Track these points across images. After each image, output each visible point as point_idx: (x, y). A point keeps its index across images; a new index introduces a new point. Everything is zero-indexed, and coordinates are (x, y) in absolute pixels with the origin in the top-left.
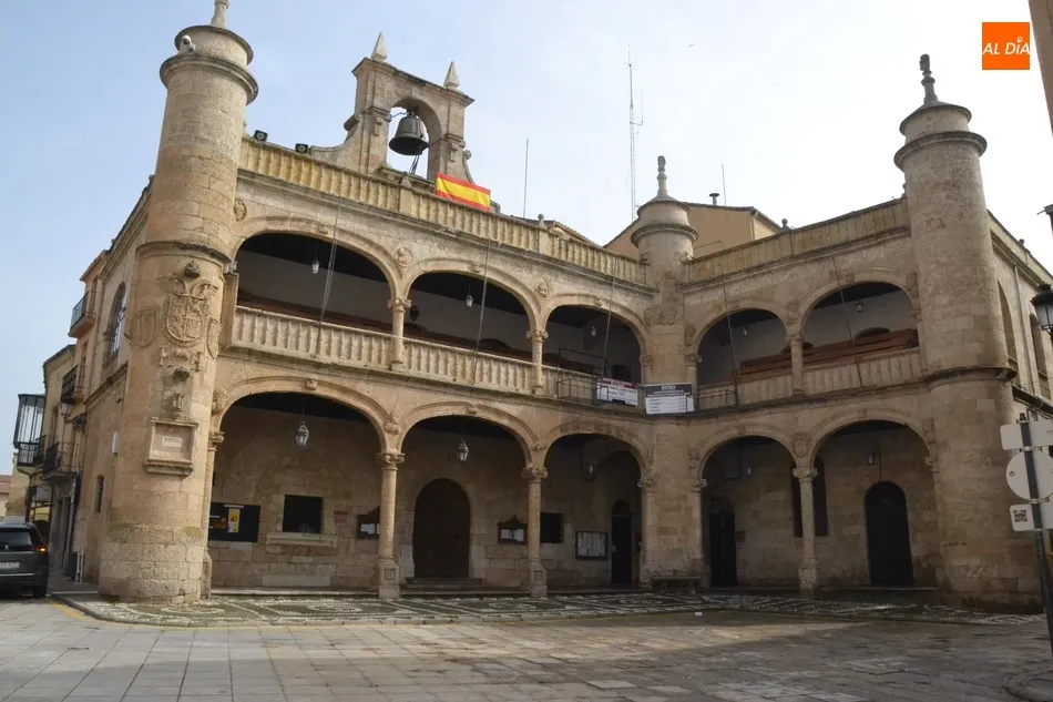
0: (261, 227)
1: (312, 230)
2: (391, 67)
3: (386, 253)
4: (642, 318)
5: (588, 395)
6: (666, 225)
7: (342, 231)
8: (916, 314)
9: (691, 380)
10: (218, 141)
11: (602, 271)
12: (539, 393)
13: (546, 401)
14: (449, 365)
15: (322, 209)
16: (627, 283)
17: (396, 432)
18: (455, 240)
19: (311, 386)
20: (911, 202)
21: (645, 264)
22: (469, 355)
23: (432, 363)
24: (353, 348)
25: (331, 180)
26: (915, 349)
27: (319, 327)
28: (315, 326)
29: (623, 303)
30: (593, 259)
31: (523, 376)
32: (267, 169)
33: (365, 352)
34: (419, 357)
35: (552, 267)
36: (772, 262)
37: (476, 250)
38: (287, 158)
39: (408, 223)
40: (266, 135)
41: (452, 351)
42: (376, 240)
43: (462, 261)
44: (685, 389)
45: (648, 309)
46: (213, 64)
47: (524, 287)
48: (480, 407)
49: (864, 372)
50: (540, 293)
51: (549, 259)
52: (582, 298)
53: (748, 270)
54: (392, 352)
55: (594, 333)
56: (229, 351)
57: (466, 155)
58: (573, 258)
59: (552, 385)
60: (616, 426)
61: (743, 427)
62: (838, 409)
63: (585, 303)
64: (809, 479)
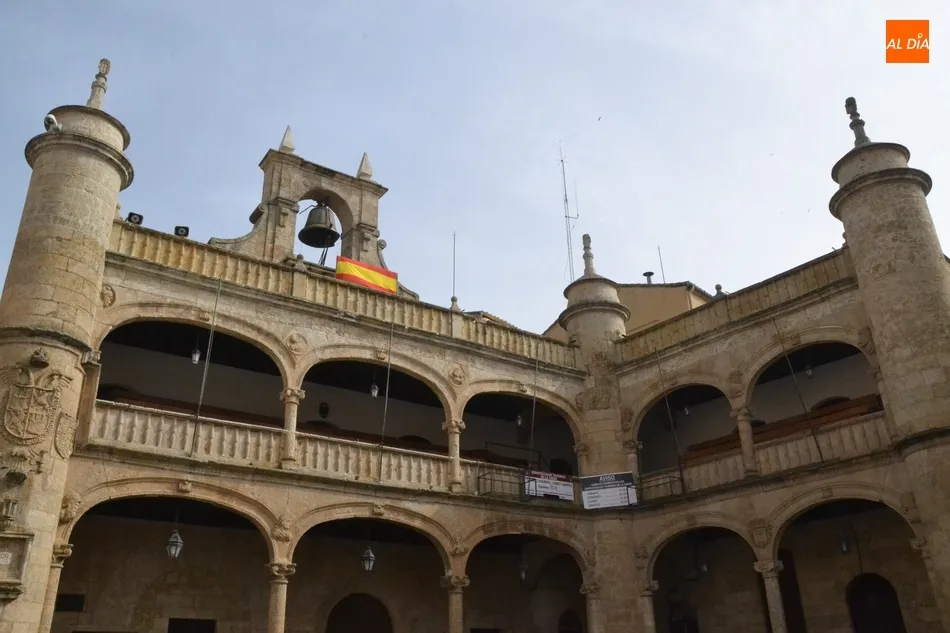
0: (131, 314)
1: (192, 317)
2: (298, 158)
3: (276, 340)
4: (574, 403)
5: (515, 491)
6: (593, 304)
7: (227, 318)
8: (876, 374)
9: (632, 469)
10: (80, 221)
11: (526, 354)
12: (456, 489)
13: (464, 499)
14: (351, 462)
15: (204, 294)
16: (553, 366)
17: (287, 539)
18: (353, 324)
19: (184, 488)
20: (853, 251)
21: (574, 346)
22: (375, 450)
23: (331, 460)
24: (237, 445)
25: (215, 264)
26: (880, 413)
27: (196, 422)
28: (191, 420)
29: (551, 389)
30: (515, 342)
31: (439, 472)
32: (142, 253)
33: (251, 449)
34: (315, 454)
35: (468, 352)
36: (708, 332)
37: (380, 336)
38: (165, 242)
39: (301, 307)
40: (141, 218)
41: (353, 446)
42: (265, 326)
43: (364, 347)
44: (626, 479)
45: (580, 394)
46: (78, 143)
47: (436, 374)
48: (386, 507)
49: (823, 444)
50: (454, 380)
51: (463, 342)
52: (504, 385)
53: (683, 343)
54: (283, 449)
55: (520, 423)
56: (85, 450)
57: (381, 245)
58: (492, 343)
59: (472, 480)
60: (549, 525)
61: (691, 518)
62: (798, 489)
63: (507, 390)
64: (775, 574)
